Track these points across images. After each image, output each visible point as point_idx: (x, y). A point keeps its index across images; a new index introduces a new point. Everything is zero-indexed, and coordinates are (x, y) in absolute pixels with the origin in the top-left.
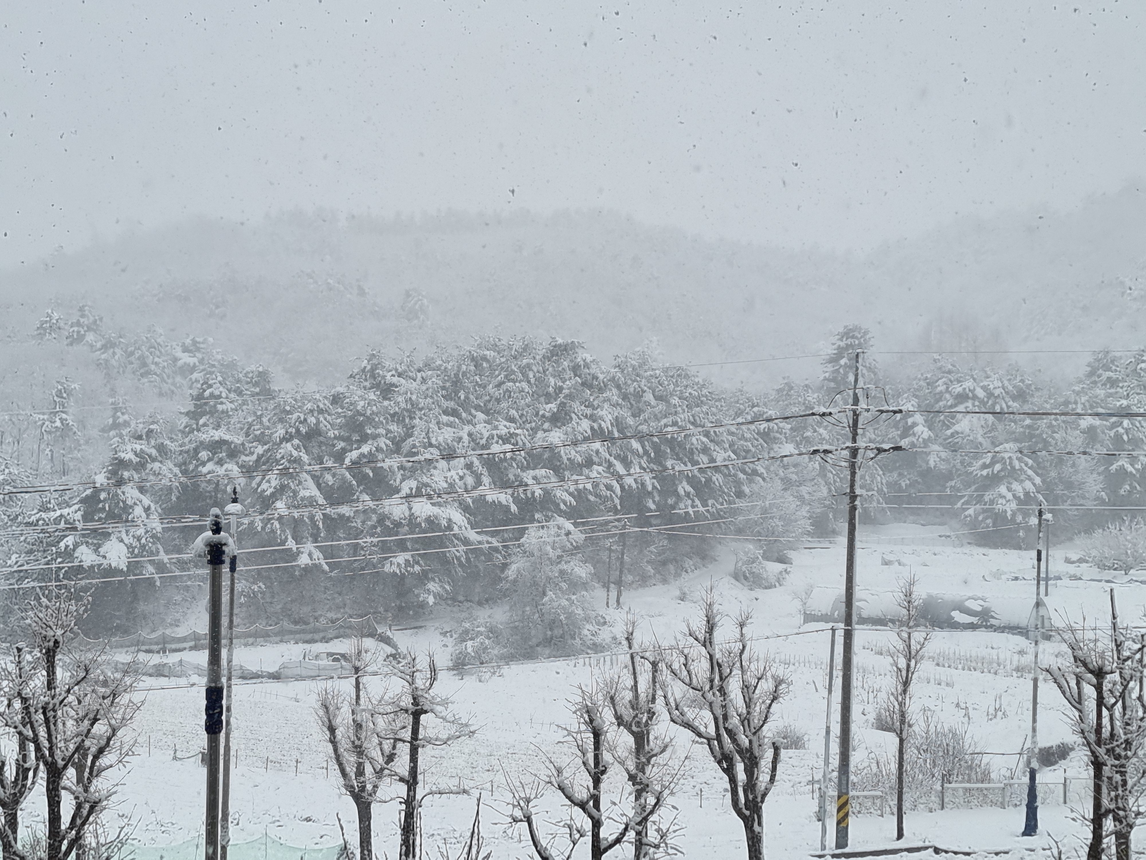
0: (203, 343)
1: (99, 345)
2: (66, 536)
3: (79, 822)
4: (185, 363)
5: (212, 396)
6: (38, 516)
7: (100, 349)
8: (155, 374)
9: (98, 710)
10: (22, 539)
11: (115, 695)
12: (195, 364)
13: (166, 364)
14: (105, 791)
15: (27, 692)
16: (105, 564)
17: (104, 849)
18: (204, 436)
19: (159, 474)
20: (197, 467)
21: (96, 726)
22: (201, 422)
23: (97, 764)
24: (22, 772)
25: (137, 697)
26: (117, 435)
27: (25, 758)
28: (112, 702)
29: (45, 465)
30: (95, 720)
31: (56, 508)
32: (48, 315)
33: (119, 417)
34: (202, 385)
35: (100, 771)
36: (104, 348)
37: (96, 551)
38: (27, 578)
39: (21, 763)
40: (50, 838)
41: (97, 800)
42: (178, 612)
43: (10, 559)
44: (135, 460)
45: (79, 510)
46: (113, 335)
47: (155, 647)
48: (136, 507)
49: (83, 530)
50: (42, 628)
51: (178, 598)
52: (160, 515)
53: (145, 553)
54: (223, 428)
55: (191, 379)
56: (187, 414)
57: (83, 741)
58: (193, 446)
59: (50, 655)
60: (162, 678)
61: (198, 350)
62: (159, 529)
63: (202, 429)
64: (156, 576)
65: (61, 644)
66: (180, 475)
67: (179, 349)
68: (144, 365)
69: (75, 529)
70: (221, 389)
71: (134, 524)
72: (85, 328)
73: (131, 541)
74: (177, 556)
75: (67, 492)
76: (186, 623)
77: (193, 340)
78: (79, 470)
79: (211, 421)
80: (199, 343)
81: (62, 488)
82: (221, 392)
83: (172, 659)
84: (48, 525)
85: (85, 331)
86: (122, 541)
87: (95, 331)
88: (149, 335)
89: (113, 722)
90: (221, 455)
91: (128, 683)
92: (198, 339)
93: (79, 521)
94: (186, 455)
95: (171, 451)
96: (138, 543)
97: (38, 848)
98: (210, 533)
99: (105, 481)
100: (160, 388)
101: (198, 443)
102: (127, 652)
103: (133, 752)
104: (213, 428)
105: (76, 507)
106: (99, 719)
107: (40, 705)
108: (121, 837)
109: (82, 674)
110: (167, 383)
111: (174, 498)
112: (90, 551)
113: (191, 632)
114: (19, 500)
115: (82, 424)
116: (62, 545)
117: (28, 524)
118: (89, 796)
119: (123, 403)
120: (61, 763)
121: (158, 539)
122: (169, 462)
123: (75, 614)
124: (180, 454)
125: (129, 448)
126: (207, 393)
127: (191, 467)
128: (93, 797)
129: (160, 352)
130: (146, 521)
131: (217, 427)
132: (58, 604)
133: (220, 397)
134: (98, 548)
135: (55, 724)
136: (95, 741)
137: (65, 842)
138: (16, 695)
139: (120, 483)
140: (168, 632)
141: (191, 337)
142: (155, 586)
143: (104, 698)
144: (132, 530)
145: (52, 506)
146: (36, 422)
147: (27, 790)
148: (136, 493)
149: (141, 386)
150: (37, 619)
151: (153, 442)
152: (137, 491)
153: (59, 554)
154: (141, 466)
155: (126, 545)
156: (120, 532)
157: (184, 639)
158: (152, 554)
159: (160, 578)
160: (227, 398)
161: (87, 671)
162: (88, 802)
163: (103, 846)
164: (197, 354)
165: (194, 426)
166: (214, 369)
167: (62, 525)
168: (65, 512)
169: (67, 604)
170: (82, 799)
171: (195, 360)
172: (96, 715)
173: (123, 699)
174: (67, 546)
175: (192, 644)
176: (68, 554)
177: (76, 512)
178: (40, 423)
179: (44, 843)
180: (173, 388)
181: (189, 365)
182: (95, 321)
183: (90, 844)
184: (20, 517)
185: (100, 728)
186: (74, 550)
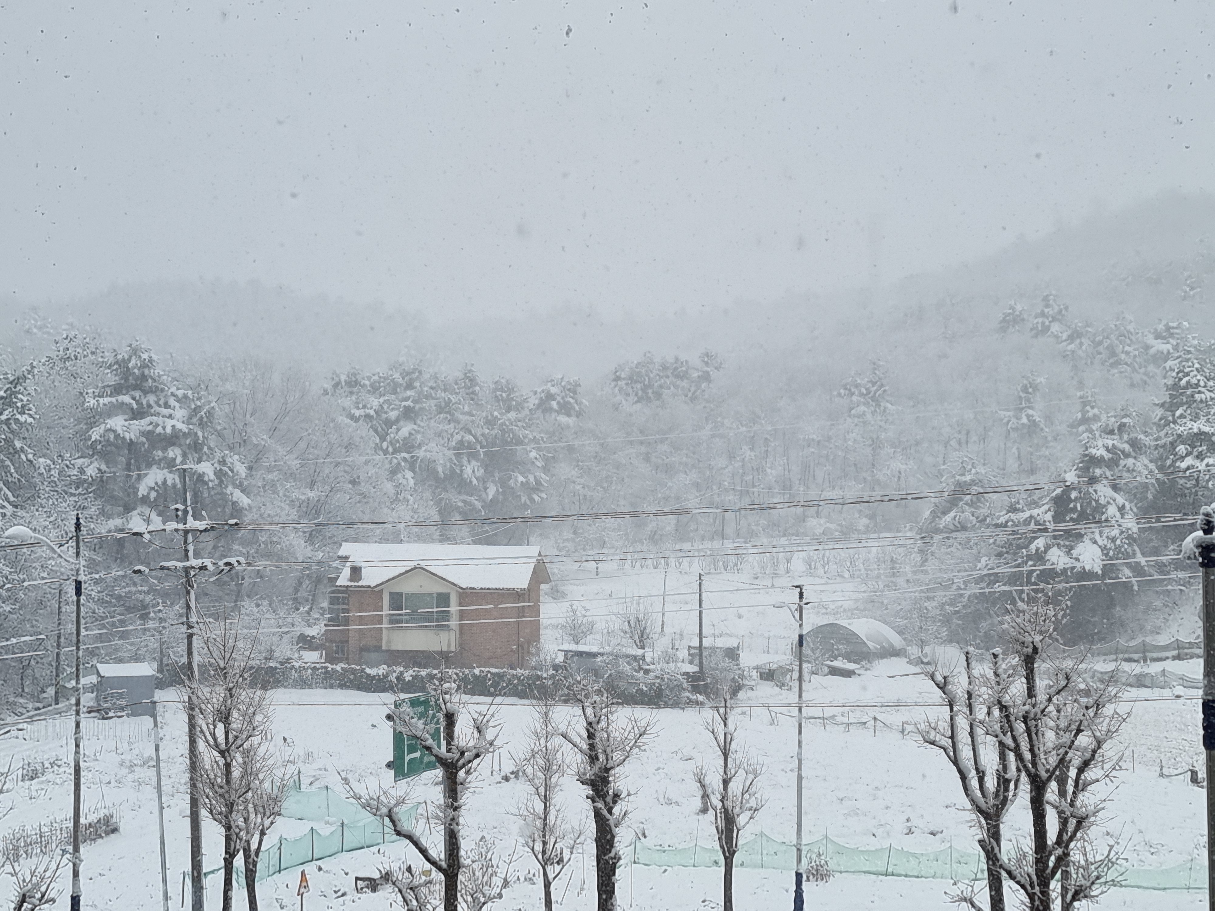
0: (1176, 328)
1: (1065, 336)
2: (1037, 538)
3: (1065, 837)
4: (1158, 351)
5: (1189, 384)
6: (1007, 517)
7: (1065, 341)
8: (1126, 364)
9: (1081, 721)
10: (991, 541)
11: (1098, 705)
12: (1168, 351)
13: (1137, 353)
14: (1092, 807)
15: (1006, 699)
16: (1078, 567)
17: (1093, 867)
18: (1182, 429)
19: (1133, 470)
20: (1174, 462)
21: (1080, 737)
22: (1178, 413)
23: (1083, 777)
24: (1003, 782)
25: (1123, 708)
26: (1086, 431)
27: (1005, 768)
28: (1096, 713)
29: (1012, 465)
30: (1079, 731)
31: (1025, 508)
32: (1011, 307)
33: (1088, 412)
34: (1178, 373)
35: (1086, 785)
36: (1071, 338)
37: (1069, 553)
38: (998, 582)
39: (1003, 774)
40: (1036, 853)
41: (1084, 816)
42: (1158, 619)
43: (980, 562)
44: (1107, 456)
45: (1049, 510)
46: (1080, 325)
47: (1136, 656)
48: (1109, 506)
49: (1054, 531)
50: (1020, 633)
51: (1158, 603)
52: (1136, 515)
53: (1120, 555)
54: (1203, 420)
55: (1165, 368)
56: (1162, 405)
57: (1066, 753)
58: (1170, 439)
59: (1029, 661)
60: (1144, 689)
61: (1172, 335)
62: (1135, 530)
63: (1179, 421)
64: (1133, 580)
65: (1040, 650)
66: (1156, 471)
67: (1151, 336)
68: (1113, 354)
69: (1046, 530)
70: (1199, 377)
71: (1109, 524)
72: (1050, 319)
73: (1105, 542)
74: (1155, 558)
75: (1037, 491)
76: (1168, 631)
77: (1166, 325)
78: (1048, 468)
79: (1189, 412)
80: (1173, 328)
81: (1031, 487)
82: (1199, 381)
83: (1154, 668)
84: (1017, 526)
85: (1050, 322)
86: (1095, 542)
87: (1060, 321)
88: (1118, 323)
89: (1098, 734)
90: (1200, 449)
91: (1113, 694)
92: (1171, 324)
93: (1049, 522)
94: (1162, 450)
95: (1145, 445)
96: (1112, 545)
97: (1024, 863)
98: (1200, 533)
99: (1075, 480)
100: (1131, 378)
101: (1175, 436)
102: (1105, 660)
103: (1120, 767)
104: (1191, 420)
105: (1046, 507)
106: (1083, 731)
107: (1021, 714)
108: (1110, 857)
109: (1063, 683)
110: (1138, 373)
111: (1150, 496)
112: (1062, 554)
113: (1173, 640)
114: (987, 501)
115: (1049, 418)
116: (1033, 547)
117: (997, 526)
118: (1076, 811)
119: (1092, 396)
120: (1044, 775)
121: (1135, 540)
122: (1144, 458)
123: (1053, 619)
124: (1156, 449)
125: (1100, 443)
126: (1183, 382)
127: (1168, 462)
128: (1080, 812)
129: (1131, 340)
130: (1121, 520)
131: (1195, 418)
132: (1035, 608)
133: (1197, 385)
134: (1070, 550)
135: (1036, 734)
136: (1079, 753)
137: (1053, 858)
138: (996, 702)
139: (1093, 480)
140: (1148, 639)
141: (1164, 322)
142: (1132, 590)
143: (1087, 708)
144: (1106, 530)
145: (1020, 506)
146: (1002, 420)
147: (1009, 802)
148: (1110, 492)
149: (1110, 377)
150: (1014, 624)
151: (1126, 437)
152: (1110, 489)
153: (1029, 557)
154: (1113, 463)
155: (1100, 547)
156: (1093, 532)
157: (1166, 648)
158: (1127, 556)
159: (1137, 581)
160: (1205, 386)
161: (1068, 678)
162: (1075, 817)
163: (1092, 864)
164: (1171, 340)
165: (1170, 418)
166: (1189, 356)
167: (1032, 526)
168: (1035, 512)
169: (1045, 609)
170: (1068, 813)
171: (1169, 347)
172: (1080, 725)
173: (1108, 710)
174: (1037, 549)
175: (1175, 653)
176: (1039, 557)
177: (1046, 513)
178: (1005, 421)
179: (1031, 857)
180: (1145, 378)
181: (1162, 353)
182: (1060, 311)
183: (1079, 862)
184: (988, 519)
185: (1084, 740)
186: (1046, 552)
